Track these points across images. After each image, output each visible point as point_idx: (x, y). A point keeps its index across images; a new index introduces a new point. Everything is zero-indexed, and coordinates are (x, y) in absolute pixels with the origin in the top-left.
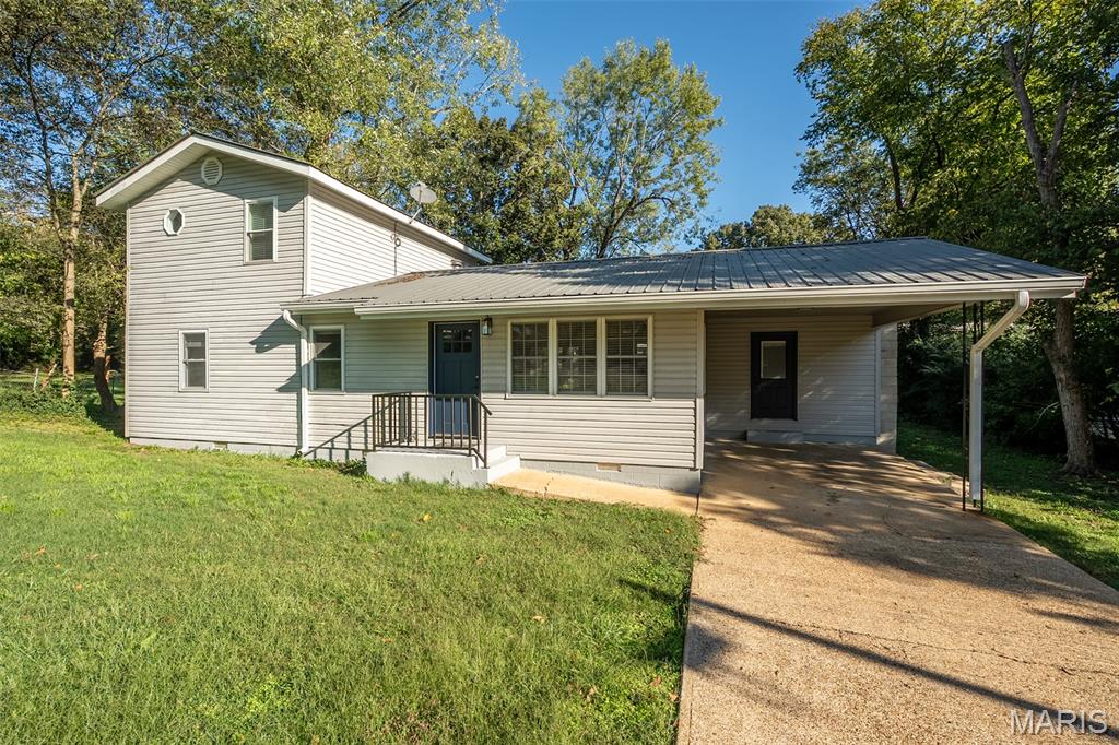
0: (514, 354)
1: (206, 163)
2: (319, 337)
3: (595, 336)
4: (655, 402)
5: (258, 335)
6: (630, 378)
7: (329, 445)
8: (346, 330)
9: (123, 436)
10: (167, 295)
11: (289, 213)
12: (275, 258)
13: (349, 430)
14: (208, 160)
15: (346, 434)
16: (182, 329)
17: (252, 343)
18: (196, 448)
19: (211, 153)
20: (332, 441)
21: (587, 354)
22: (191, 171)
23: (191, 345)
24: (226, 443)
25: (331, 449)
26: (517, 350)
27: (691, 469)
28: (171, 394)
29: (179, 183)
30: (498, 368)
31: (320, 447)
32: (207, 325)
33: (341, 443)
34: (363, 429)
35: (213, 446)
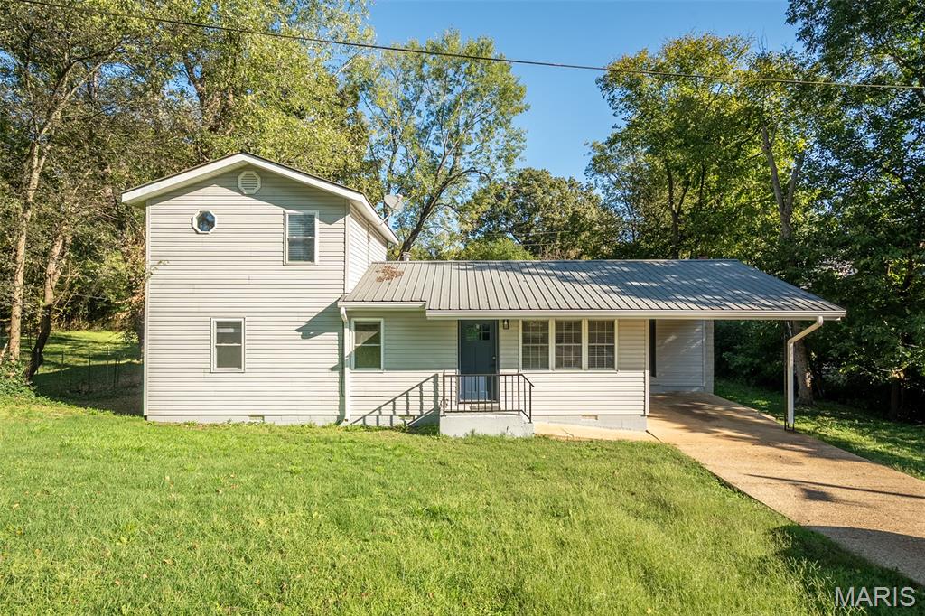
0: (524, 342)
1: (243, 175)
2: (360, 328)
3: (581, 331)
4: (621, 373)
5: (304, 324)
6: (603, 358)
7: (377, 413)
8: (385, 322)
9: (141, 415)
10: (196, 286)
11: (333, 226)
12: (317, 261)
13: (393, 400)
14: (245, 173)
15: (392, 403)
16: (215, 317)
17: (297, 330)
18: (229, 421)
19: (249, 167)
20: (379, 409)
21: (575, 342)
22: (228, 179)
23: (222, 331)
24: (263, 416)
25: (378, 416)
26: (525, 340)
27: (642, 416)
28: (202, 375)
29: (215, 188)
30: (513, 352)
31: (369, 415)
32: (244, 314)
33: (388, 410)
34: (405, 399)
35: (248, 419)
